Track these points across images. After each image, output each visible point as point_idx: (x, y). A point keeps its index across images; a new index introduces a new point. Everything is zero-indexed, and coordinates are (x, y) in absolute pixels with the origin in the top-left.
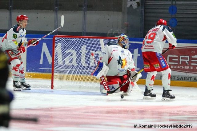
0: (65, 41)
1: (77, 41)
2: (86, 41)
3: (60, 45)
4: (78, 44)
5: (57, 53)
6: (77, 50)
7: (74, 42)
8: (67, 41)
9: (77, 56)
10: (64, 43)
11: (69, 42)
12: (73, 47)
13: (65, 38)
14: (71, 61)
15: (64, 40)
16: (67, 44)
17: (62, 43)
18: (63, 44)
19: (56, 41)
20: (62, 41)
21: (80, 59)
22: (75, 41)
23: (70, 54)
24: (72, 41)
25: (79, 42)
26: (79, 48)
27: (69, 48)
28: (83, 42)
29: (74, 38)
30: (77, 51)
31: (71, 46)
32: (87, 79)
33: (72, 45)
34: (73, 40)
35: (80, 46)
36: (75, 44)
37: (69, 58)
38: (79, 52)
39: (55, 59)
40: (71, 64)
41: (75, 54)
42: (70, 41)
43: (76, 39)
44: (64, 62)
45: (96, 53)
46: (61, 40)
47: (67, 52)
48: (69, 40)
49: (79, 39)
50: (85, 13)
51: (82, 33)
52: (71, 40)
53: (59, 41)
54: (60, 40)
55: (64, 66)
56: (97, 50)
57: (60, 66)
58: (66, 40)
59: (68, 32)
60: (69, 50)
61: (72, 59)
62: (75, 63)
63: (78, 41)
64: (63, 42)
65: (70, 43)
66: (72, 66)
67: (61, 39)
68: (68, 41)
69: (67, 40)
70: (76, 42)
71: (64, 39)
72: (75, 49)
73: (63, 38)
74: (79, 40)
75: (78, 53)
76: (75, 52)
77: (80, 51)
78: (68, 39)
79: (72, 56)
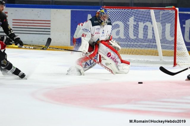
1: (126, 13)
2: (135, 12)
7: (122, 13)
10: (112, 14)
11: (117, 14)
12: (122, 19)
13: (113, 9)
14: (118, 33)
15: (112, 12)
16: (115, 16)
21: (128, 32)
22: (124, 12)
23: (117, 26)
25: (128, 13)
27: (117, 20)
28: (132, 13)
29: (122, 10)
31: (120, 17)
34: (122, 12)
35: (128, 19)
36: (124, 16)
40: (118, 37)
42: (119, 12)
43: (124, 10)
45: (145, 25)
49: (128, 10)
52: (120, 11)
56: (145, 22)
58: (114, 11)
60: (116, 22)
61: (119, 31)
62: (122, 35)
63: (127, 12)
64: (111, 13)
65: (118, 15)
66: (119, 39)
68: (117, 12)
70: (124, 13)
73: (111, 10)
75: (125, 24)
76: (122, 23)
77: (128, 22)
78: (117, 10)
79: (119, 28)
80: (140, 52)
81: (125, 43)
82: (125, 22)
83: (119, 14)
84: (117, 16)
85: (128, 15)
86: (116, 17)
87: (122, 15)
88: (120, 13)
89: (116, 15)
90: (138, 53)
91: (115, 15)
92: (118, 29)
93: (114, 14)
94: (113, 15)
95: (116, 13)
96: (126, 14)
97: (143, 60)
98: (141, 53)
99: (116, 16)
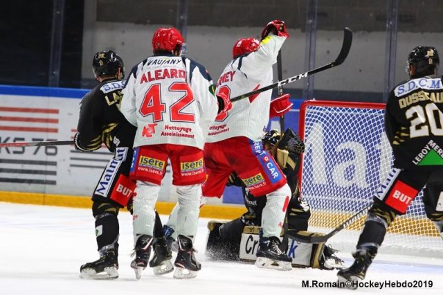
0: (333, 118)
1: (368, 119)
3: (320, 127)
4: (371, 127)
5: (311, 151)
6: (367, 143)
7: (359, 119)
8: (338, 117)
9: (368, 161)
10: (330, 121)
11: (345, 121)
12: (357, 136)
13: (335, 109)
14: (350, 173)
15: (330, 115)
16: (340, 127)
17: (325, 122)
18: (328, 124)
19: (310, 116)
20: (325, 116)
21: (377, 169)
22: (363, 117)
23: (349, 155)
24: (354, 118)
25: (373, 121)
26: (374, 139)
27: (345, 137)
29: (359, 110)
30: (368, 147)
31: (351, 131)
32: (396, 227)
33: (354, 128)
34: (357, 116)
35: (377, 133)
36: (362, 127)
37: (345, 165)
38: (373, 149)
39: (303, 167)
40: (350, 183)
41: (362, 156)
42: (349, 118)
43: (365, 111)
44: (329, 176)
46: (322, 114)
47: (339, 149)
48: (346, 115)
49: (374, 111)
50: (394, 36)
51: (381, 94)
52: (352, 115)
53: (316, 117)
54: (318, 114)
55: (331, 187)
57: (319, 189)
58: (335, 114)
59: (342, 92)
60: (346, 144)
61: (354, 167)
62: (360, 181)
63: (372, 117)
64: (328, 118)
65: (348, 124)
66: (353, 190)
67: (321, 112)
68: (343, 117)
69: (341, 114)
70: (365, 121)
71: (330, 112)
72: (363, 141)
73: (330, 109)
74: (373, 114)
75: (369, 151)
76: (363, 149)
77: (378, 147)
78: (344, 111)
79: (352, 159)
80: (403, 225)
81: (364, 200)
82: (369, 144)
83: (351, 121)
84: (345, 127)
85: (375, 125)
86: (342, 130)
87: (358, 126)
88: (351, 118)
89: (343, 124)
90: (399, 227)
91: (338, 124)
92: (351, 164)
93: (335, 120)
94: (333, 124)
95: (340, 120)
96: (370, 123)
97: (411, 246)
98: (407, 228)
99: (342, 127)
